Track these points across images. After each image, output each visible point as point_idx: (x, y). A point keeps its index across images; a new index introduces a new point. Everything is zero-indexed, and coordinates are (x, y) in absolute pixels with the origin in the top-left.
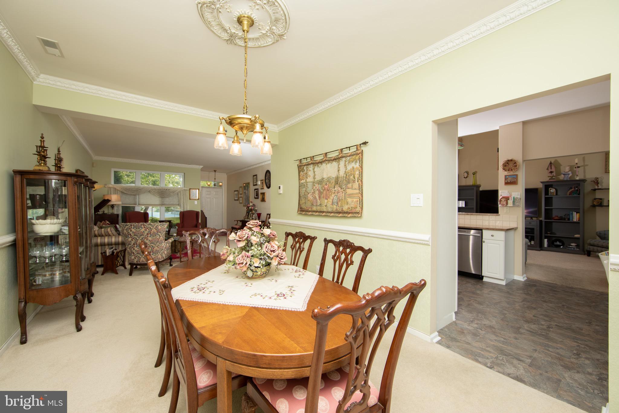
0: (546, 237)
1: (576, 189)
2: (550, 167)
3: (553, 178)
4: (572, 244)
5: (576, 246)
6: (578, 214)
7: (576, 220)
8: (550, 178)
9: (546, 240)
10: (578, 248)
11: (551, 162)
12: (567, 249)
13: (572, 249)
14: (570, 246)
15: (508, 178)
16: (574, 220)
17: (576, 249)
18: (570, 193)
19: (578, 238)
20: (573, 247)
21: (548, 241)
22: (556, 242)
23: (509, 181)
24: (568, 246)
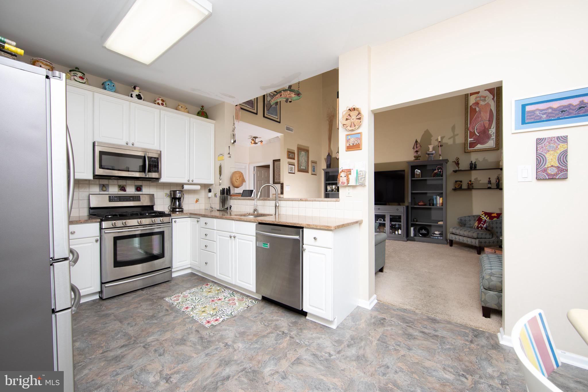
0: (412, 225)
1: (439, 170)
2: (416, 146)
3: (419, 158)
4: (436, 232)
5: (440, 234)
6: (441, 199)
7: (440, 205)
8: (416, 158)
9: (412, 229)
10: (441, 237)
11: (416, 140)
12: (431, 238)
13: (436, 238)
14: (434, 235)
15: (349, 139)
16: (437, 205)
17: (439, 238)
18: (434, 175)
19: (441, 226)
20: (437, 235)
21: (414, 229)
22: (422, 230)
23: (351, 145)
24: (432, 235)
